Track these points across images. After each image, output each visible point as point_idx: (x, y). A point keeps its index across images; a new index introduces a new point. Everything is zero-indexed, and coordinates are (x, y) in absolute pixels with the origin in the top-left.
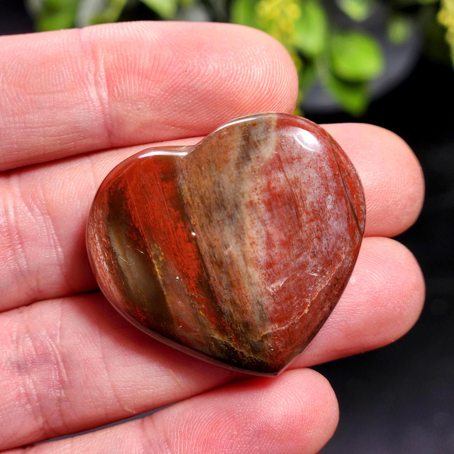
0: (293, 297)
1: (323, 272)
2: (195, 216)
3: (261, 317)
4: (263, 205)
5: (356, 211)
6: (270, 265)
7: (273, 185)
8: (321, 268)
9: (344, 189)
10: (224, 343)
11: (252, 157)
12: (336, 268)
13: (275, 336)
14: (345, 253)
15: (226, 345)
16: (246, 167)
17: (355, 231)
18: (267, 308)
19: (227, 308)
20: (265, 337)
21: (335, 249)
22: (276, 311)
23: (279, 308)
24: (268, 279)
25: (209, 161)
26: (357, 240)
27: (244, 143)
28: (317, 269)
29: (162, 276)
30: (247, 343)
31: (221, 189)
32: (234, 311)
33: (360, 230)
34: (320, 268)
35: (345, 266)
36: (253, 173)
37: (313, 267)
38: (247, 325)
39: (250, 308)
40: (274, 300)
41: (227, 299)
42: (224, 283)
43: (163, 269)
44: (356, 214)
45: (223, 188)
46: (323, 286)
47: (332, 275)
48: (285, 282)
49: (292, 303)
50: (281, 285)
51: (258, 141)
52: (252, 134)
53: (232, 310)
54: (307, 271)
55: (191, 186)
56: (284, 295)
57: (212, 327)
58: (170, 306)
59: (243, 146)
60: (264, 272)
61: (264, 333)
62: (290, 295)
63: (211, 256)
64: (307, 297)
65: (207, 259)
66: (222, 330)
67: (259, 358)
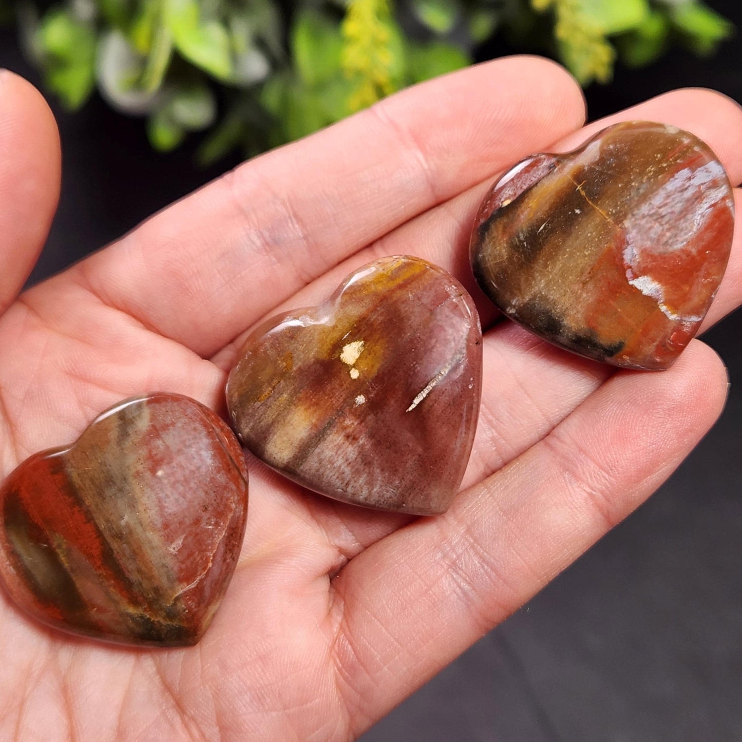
0: (194, 553)
1: (217, 524)
2: (89, 497)
3: (168, 578)
4: (149, 472)
5: (236, 462)
6: (166, 526)
7: (154, 452)
8: (215, 519)
9: (220, 443)
10: (140, 615)
11: (130, 433)
12: (229, 517)
13: (187, 596)
14: (234, 502)
15: (142, 617)
16: (127, 443)
17: (239, 480)
18: (172, 568)
19: (134, 577)
20: (177, 599)
21: (224, 500)
22: (181, 570)
23: (183, 566)
24: (167, 540)
25: (93, 446)
26: (243, 489)
27: (121, 422)
28: (211, 522)
29: (67, 563)
30: (161, 609)
31: (108, 467)
32: (142, 579)
33: (243, 479)
34: (213, 521)
35: (237, 515)
36: (134, 446)
37: (207, 520)
38: (157, 590)
39: (156, 573)
40: (178, 559)
41: (133, 569)
42: (128, 552)
43: (68, 555)
44: (237, 464)
45: (110, 466)
46: (221, 537)
47: (227, 525)
48: (184, 540)
49: (194, 559)
50: (180, 543)
51: (134, 417)
52: (127, 413)
53: (140, 580)
54: (202, 525)
55: (80, 472)
56: (186, 553)
57: (125, 601)
58: (81, 590)
59: (121, 425)
60: (163, 533)
61: (176, 595)
62: (191, 551)
63: (110, 530)
64: (208, 550)
65: (107, 535)
66: (135, 602)
67: (176, 623)
